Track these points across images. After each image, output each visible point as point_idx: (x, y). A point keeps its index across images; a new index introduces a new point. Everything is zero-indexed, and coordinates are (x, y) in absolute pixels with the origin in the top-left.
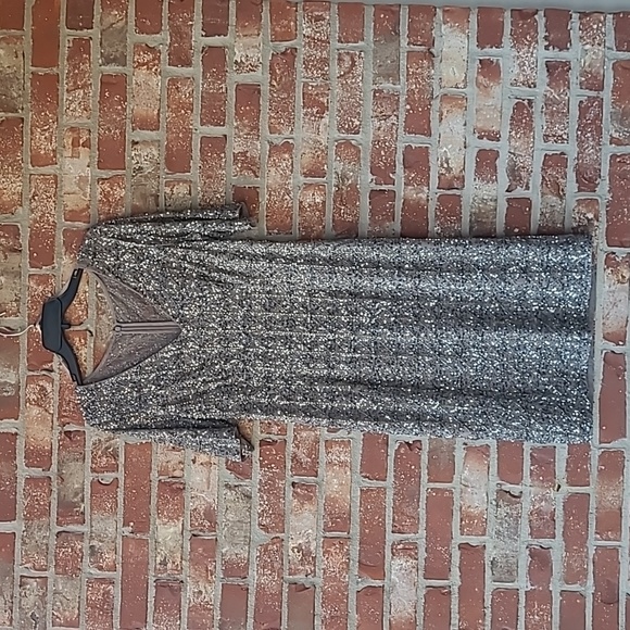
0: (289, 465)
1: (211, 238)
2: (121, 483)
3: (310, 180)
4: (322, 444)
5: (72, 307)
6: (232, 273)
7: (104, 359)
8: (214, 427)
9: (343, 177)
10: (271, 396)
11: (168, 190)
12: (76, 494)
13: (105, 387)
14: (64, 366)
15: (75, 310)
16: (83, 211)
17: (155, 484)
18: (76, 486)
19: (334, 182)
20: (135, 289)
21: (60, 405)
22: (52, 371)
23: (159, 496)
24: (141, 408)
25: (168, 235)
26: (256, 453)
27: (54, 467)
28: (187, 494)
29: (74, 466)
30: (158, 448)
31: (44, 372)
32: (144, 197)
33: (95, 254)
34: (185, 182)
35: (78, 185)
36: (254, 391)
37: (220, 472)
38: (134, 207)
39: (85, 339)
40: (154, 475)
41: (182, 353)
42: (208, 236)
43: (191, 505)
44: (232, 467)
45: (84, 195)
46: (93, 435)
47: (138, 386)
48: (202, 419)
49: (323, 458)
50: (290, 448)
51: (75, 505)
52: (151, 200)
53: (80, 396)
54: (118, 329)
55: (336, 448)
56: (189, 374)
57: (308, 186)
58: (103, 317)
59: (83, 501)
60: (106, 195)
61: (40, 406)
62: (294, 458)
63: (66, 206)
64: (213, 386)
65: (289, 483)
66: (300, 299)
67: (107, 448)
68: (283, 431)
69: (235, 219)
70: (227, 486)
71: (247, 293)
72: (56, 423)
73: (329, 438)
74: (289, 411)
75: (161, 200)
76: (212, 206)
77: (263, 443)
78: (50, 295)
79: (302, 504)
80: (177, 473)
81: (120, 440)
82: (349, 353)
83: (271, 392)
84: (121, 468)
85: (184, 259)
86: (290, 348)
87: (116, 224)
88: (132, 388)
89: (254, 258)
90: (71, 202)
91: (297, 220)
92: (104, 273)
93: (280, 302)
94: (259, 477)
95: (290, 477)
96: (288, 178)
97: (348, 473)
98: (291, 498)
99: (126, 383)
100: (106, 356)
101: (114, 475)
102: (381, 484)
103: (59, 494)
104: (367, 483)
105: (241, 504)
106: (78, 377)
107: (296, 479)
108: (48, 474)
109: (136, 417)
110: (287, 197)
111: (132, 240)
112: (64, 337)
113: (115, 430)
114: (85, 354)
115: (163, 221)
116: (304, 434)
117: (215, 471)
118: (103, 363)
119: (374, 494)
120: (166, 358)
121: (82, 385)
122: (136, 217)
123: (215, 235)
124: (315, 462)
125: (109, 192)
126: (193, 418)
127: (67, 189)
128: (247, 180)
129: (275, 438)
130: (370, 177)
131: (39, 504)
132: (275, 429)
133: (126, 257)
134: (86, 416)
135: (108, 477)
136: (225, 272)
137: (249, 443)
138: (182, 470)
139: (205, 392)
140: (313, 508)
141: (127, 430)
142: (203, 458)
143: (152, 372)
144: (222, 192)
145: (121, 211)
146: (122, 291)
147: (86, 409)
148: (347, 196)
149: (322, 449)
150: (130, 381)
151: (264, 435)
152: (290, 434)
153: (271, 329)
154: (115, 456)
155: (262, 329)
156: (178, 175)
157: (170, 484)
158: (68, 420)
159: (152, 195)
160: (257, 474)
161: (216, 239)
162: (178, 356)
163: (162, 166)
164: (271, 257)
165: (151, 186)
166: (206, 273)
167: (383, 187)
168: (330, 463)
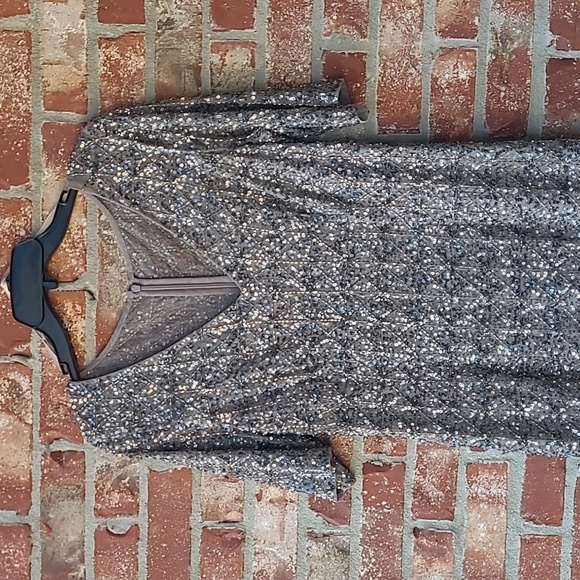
0: (409, 501)
1: (288, 139)
2: (144, 532)
3: (450, 42)
4: (463, 469)
5: (60, 253)
6: (323, 197)
7: (115, 338)
8: (292, 447)
9: (504, 37)
10: (387, 398)
11: (216, 58)
12: (72, 551)
13: (116, 384)
14: (48, 350)
15: (66, 258)
16: (74, 93)
17: (197, 534)
18: (72, 538)
19: (490, 45)
20: (164, 224)
21: (44, 412)
22: (28, 356)
23: (204, 552)
24: (175, 416)
25: (217, 135)
26: (358, 486)
27: (36, 509)
28: (248, 549)
29: (67, 508)
30: (202, 479)
31: (16, 359)
32: (176, 69)
33: (96, 166)
34: (245, 44)
35: (67, 49)
36: (360, 388)
37: (300, 514)
38: (160, 87)
39: (82, 305)
40: (196, 520)
41: (242, 329)
42: (283, 135)
43: (253, 565)
44: (318, 507)
45: (77, 65)
46: (97, 459)
47: (171, 382)
48: (275, 435)
49: (463, 490)
50: (412, 475)
51: (70, 568)
52: (188, 76)
53: (75, 397)
54: (136, 288)
55: (483, 476)
56: (253, 362)
57: (447, 52)
58: (112, 269)
59: (82, 561)
60: (114, 67)
61: (11, 413)
62: (418, 491)
63: (46, 84)
64: (291, 382)
65: (408, 530)
66: (434, 241)
67: (120, 478)
68: (401, 449)
69: (332, 107)
70: (313, 536)
71: (348, 230)
72: (37, 439)
73: (473, 459)
74: (417, 423)
75: (205, 75)
76: (290, 85)
77: (369, 467)
78: (23, 233)
79: (430, 562)
80: (232, 516)
81: (141, 467)
82: (513, 327)
83: (387, 391)
84: (143, 510)
85: (245, 175)
86: (417, 320)
87: (132, 116)
88: (161, 384)
89: (362, 172)
90: (57, 78)
91: (428, 108)
92: (113, 197)
93: (401, 245)
94: (362, 520)
95: (411, 521)
96: (413, 38)
97: (503, 514)
98: (412, 553)
99: (150, 376)
100: (117, 333)
101: (132, 520)
102: (553, 530)
103: (44, 551)
104: (531, 529)
105: (333, 564)
106: (73, 367)
107: (420, 523)
108: (26, 519)
109: (167, 432)
110: (412, 70)
111: (158, 142)
112: (48, 302)
113: (133, 452)
114: (83, 330)
115: (211, 110)
116: (434, 454)
117: (292, 512)
118: (112, 343)
119: (542, 547)
120: (216, 336)
121: (80, 379)
122: (164, 103)
123: (296, 133)
124: (451, 497)
125: (117, 61)
126: (260, 433)
127: (48, 54)
128: (346, 42)
129: (388, 460)
130: (549, 36)
131: (12, 567)
132: (388, 446)
133: (149, 170)
134: (86, 429)
135: (122, 524)
136: (313, 195)
137: (347, 468)
138: (241, 511)
139: (278, 391)
140: (446, 569)
141: (152, 452)
142: (273, 492)
143: (192, 359)
144: (305, 62)
145: (140, 93)
146: (143, 227)
147: (85, 418)
148: (509, 69)
149: (462, 477)
150: (158, 374)
151: (370, 456)
152: (412, 454)
153: (386, 289)
154: (133, 490)
155: (371, 290)
156: (233, 34)
157: (221, 534)
158: (56, 434)
159: (189, 67)
160: (359, 517)
161: (296, 141)
162: (234, 333)
163: (206, 17)
164: (389, 172)
165: (188, 51)
166: (282, 197)
167: (570, 54)
168: (474, 499)
